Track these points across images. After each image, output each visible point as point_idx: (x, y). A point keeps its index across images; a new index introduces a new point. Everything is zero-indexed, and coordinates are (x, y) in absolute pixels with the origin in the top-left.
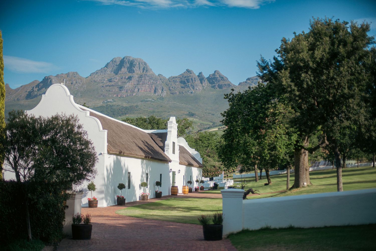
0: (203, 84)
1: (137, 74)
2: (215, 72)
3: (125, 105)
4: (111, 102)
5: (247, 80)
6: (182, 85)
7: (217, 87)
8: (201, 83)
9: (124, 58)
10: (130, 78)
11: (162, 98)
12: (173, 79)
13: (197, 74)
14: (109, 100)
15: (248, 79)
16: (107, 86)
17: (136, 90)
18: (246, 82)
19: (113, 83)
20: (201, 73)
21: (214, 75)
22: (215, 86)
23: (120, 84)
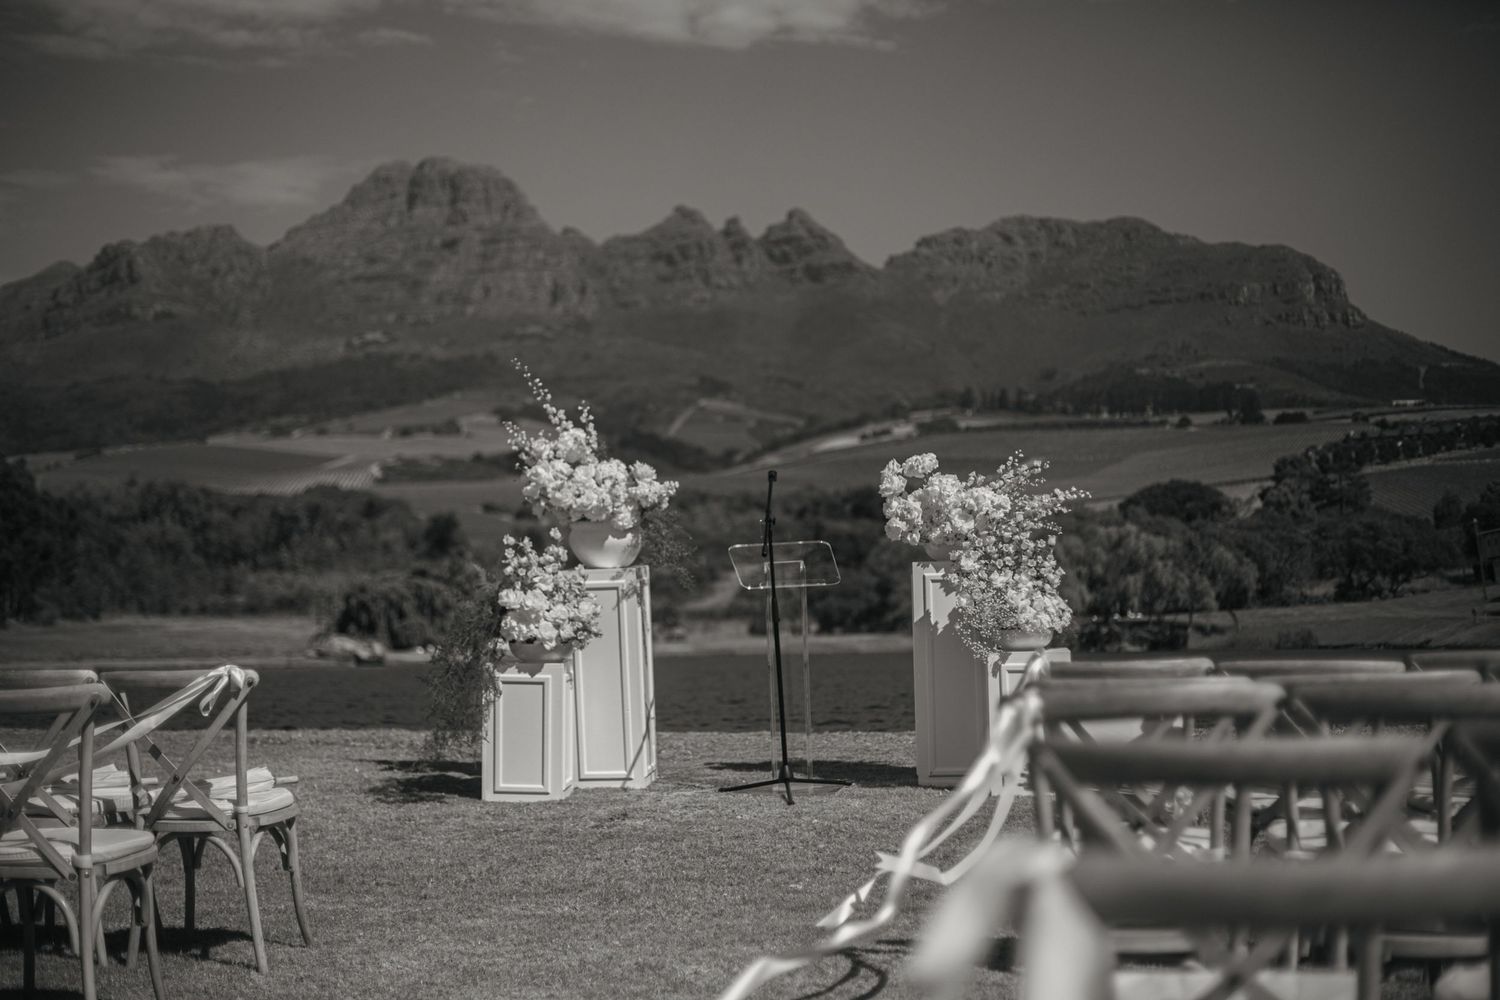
0: (746, 266)
1: (480, 229)
2: (791, 215)
3: (438, 352)
4: (376, 342)
5: (919, 244)
6: (662, 268)
7: (799, 274)
8: (738, 260)
9: (421, 166)
10: (451, 245)
11: (582, 325)
12: (622, 248)
13: (719, 225)
14: (370, 336)
15: (925, 242)
16: (357, 279)
17: (477, 293)
18: (915, 254)
19: (380, 268)
20: (733, 222)
21: (786, 226)
22: (793, 271)
23: (408, 268)
